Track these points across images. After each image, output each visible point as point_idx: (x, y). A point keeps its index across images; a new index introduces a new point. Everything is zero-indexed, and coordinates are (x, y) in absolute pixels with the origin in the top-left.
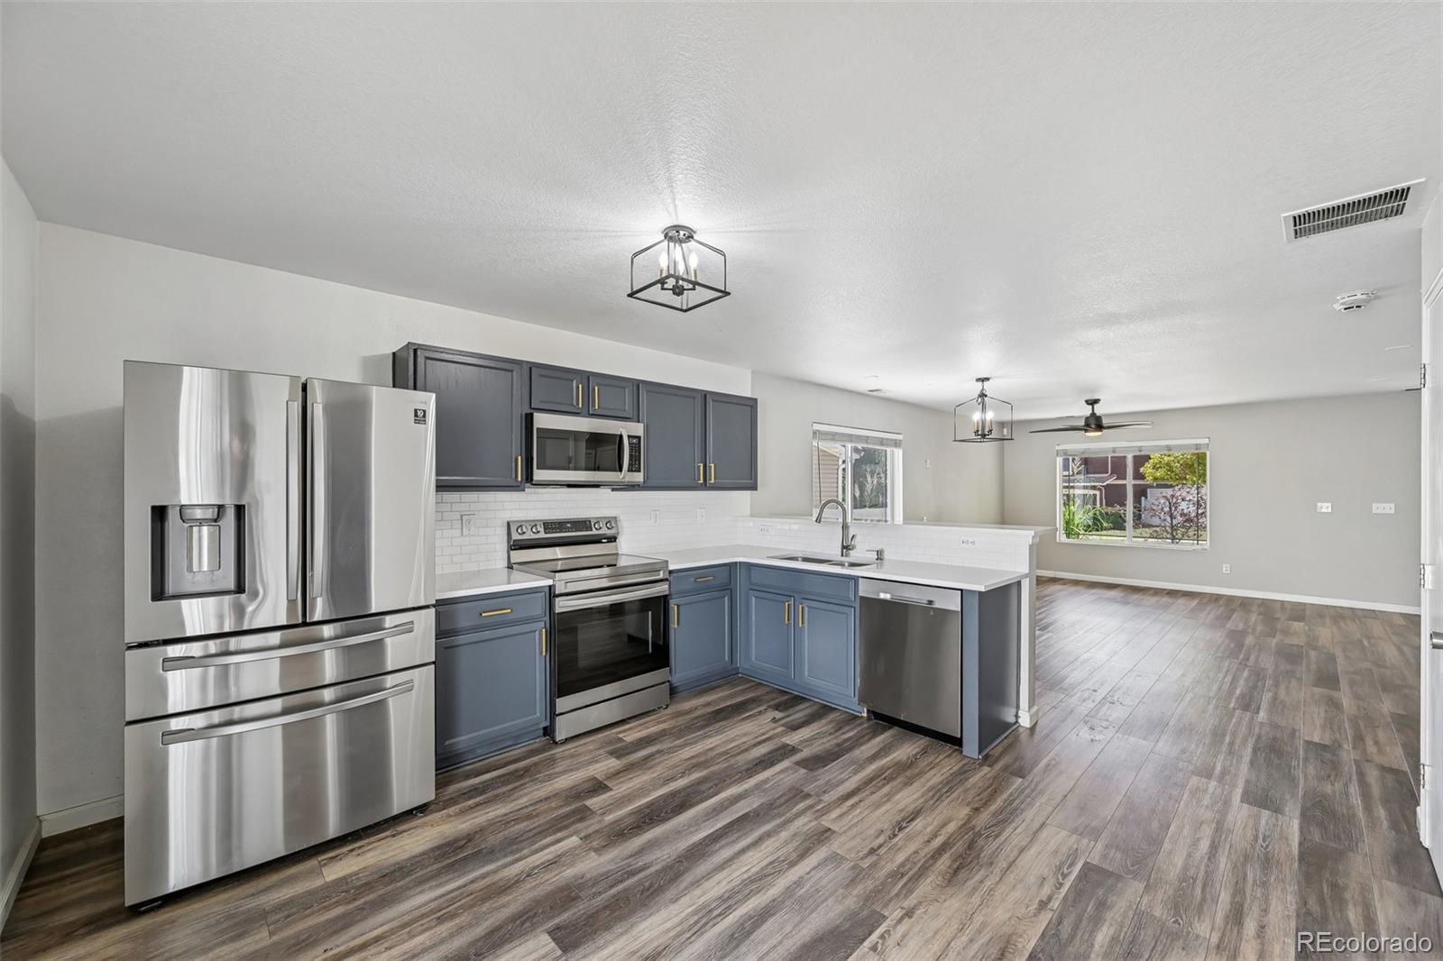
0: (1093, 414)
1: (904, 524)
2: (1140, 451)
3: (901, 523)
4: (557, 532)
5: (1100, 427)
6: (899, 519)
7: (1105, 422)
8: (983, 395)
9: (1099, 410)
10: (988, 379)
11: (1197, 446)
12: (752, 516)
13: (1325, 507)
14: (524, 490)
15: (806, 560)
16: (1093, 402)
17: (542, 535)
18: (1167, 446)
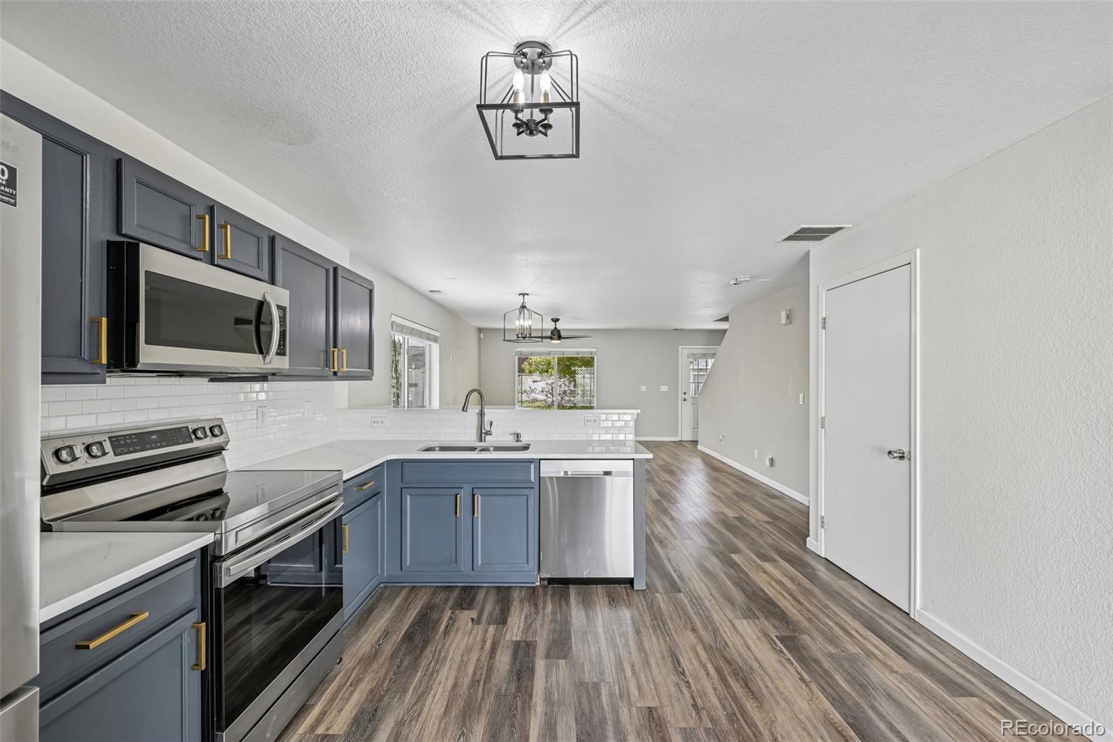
0: (556, 328)
1: (440, 408)
2: (563, 354)
3: (438, 408)
4: (130, 452)
5: (560, 337)
6: (436, 404)
7: (563, 334)
9: (560, 326)
10: (527, 294)
11: (591, 353)
12: (349, 408)
13: (644, 388)
14: (105, 382)
15: (443, 449)
16: (556, 320)
17: (111, 459)
18: (577, 352)
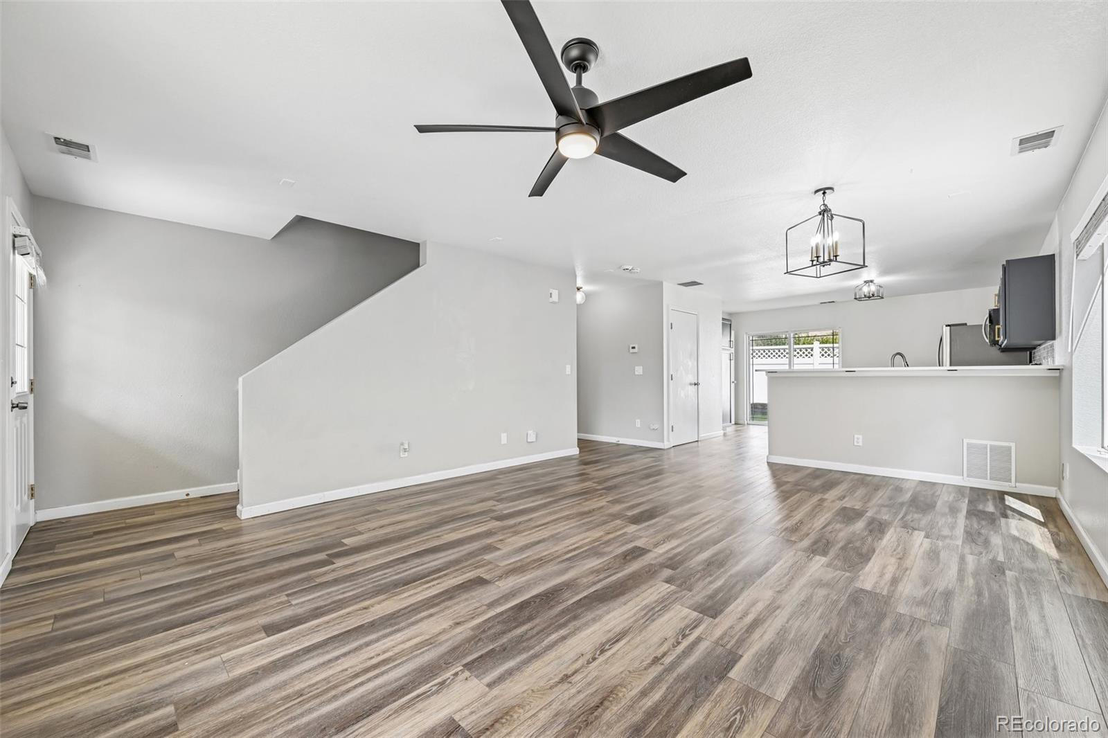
8: (825, 211)
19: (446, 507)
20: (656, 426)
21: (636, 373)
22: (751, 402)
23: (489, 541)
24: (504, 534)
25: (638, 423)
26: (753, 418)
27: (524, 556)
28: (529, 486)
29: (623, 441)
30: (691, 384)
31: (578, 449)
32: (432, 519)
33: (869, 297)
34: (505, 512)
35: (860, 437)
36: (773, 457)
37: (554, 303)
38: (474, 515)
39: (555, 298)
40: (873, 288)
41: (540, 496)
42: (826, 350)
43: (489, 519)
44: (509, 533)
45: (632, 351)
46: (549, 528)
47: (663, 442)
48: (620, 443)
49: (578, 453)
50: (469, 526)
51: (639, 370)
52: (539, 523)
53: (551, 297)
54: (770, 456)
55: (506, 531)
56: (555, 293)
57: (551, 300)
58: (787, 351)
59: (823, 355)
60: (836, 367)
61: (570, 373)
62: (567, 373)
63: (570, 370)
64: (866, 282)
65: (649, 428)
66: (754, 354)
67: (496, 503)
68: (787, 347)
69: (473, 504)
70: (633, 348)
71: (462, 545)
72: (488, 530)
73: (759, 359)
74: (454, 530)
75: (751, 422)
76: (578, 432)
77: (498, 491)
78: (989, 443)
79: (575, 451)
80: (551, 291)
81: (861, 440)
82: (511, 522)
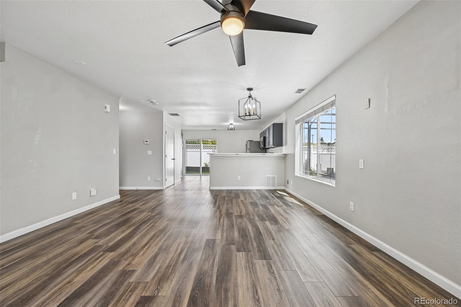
19: (51, 256)
20: (159, 179)
21: (148, 154)
22: (186, 166)
23: (120, 268)
24: (126, 259)
25: (149, 178)
26: (187, 173)
27: (157, 268)
28: (108, 223)
29: (139, 188)
30: (172, 159)
31: (119, 196)
32: (47, 270)
33: (231, 129)
34: (110, 244)
35: (240, 177)
36: (211, 187)
37: (107, 112)
38: (86, 255)
39: (108, 109)
40: (233, 126)
41: (124, 228)
42: (210, 147)
43: (101, 253)
44: (129, 257)
45: (146, 143)
46: (153, 245)
47: (163, 186)
48: (138, 189)
49: (120, 198)
50: (91, 263)
51: (150, 153)
52: (143, 244)
53: (105, 108)
54: (210, 187)
55: (125, 257)
56: (108, 107)
57: (105, 110)
58: (199, 146)
59: (204, 148)
60: (216, 153)
61: (115, 154)
62: (114, 154)
63: (115, 152)
64: (231, 124)
65: (156, 180)
66: (187, 147)
67: (95, 240)
68: (199, 145)
69: (75, 247)
70: (147, 141)
71: (101, 279)
72: (111, 260)
73: (189, 149)
74: (79, 271)
75: (186, 174)
76: (120, 186)
77: (89, 231)
78: (271, 176)
79: (118, 197)
80: (106, 105)
81: (240, 178)
82: (123, 249)
